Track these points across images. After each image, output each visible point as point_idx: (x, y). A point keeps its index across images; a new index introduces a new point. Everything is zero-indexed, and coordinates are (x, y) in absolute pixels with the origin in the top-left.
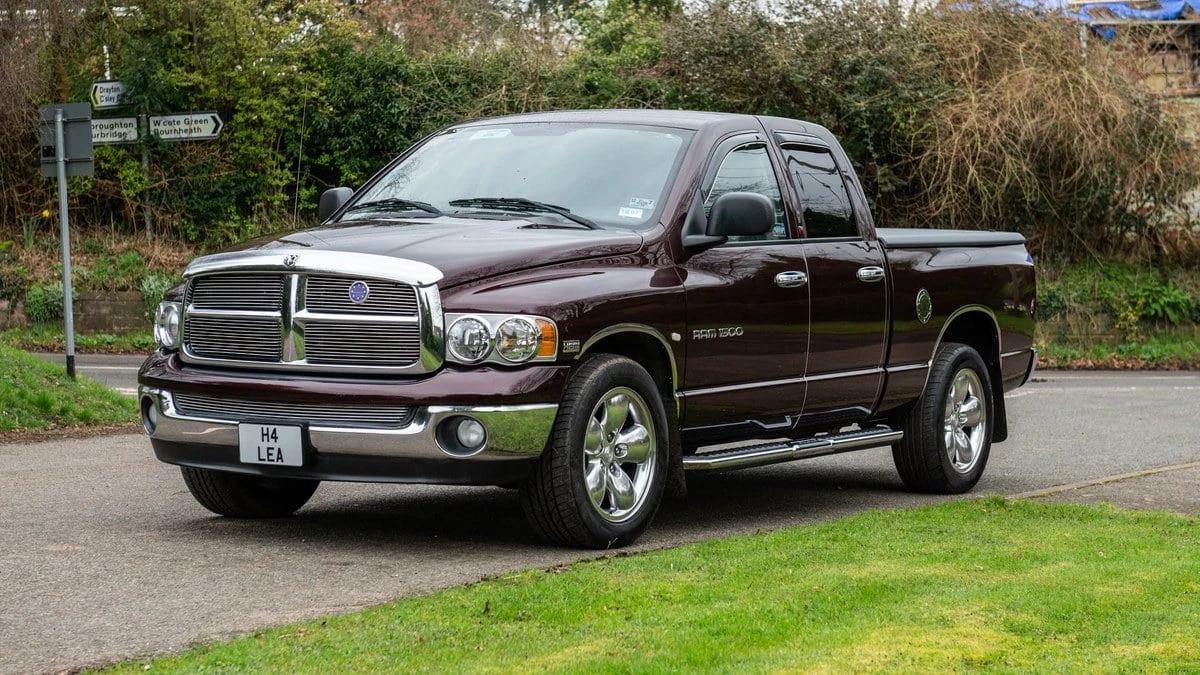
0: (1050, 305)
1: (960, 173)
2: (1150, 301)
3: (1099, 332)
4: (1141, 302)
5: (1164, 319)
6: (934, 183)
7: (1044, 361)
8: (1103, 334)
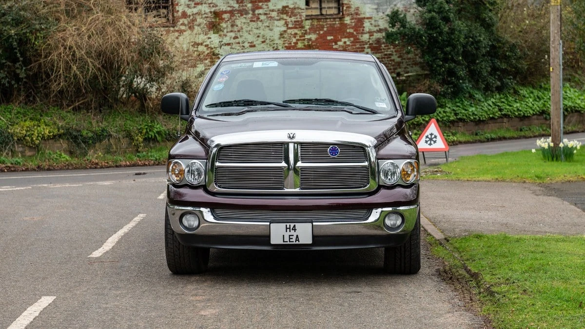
0: (103, 135)
1: (68, 68)
2: (148, 130)
3: (125, 147)
4: (145, 131)
5: (154, 140)
6: (55, 73)
7: (107, 163)
8: (127, 148)
